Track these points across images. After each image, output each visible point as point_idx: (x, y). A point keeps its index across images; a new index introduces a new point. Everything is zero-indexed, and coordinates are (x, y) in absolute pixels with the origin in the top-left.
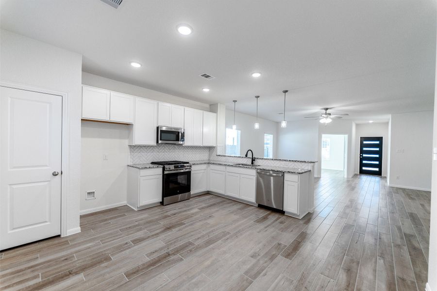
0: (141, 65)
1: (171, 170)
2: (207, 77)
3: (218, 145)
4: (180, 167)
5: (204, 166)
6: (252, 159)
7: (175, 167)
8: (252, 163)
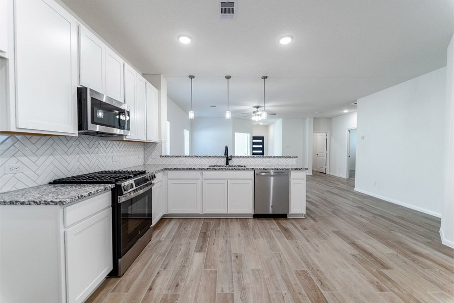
1: (134, 191)
6: (227, 158)
7: (136, 183)
8: (227, 163)
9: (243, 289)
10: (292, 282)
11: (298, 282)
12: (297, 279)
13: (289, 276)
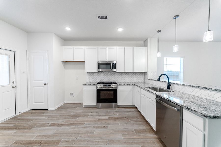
0: (71, 29)
1: (101, 87)
2: (106, 18)
3: (149, 71)
4: (108, 86)
5: (131, 87)
7: (104, 86)
8: (169, 88)
9: (85, 128)
10: (82, 143)
11: (81, 145)
12: (83, 145)
13: (86, 143)
